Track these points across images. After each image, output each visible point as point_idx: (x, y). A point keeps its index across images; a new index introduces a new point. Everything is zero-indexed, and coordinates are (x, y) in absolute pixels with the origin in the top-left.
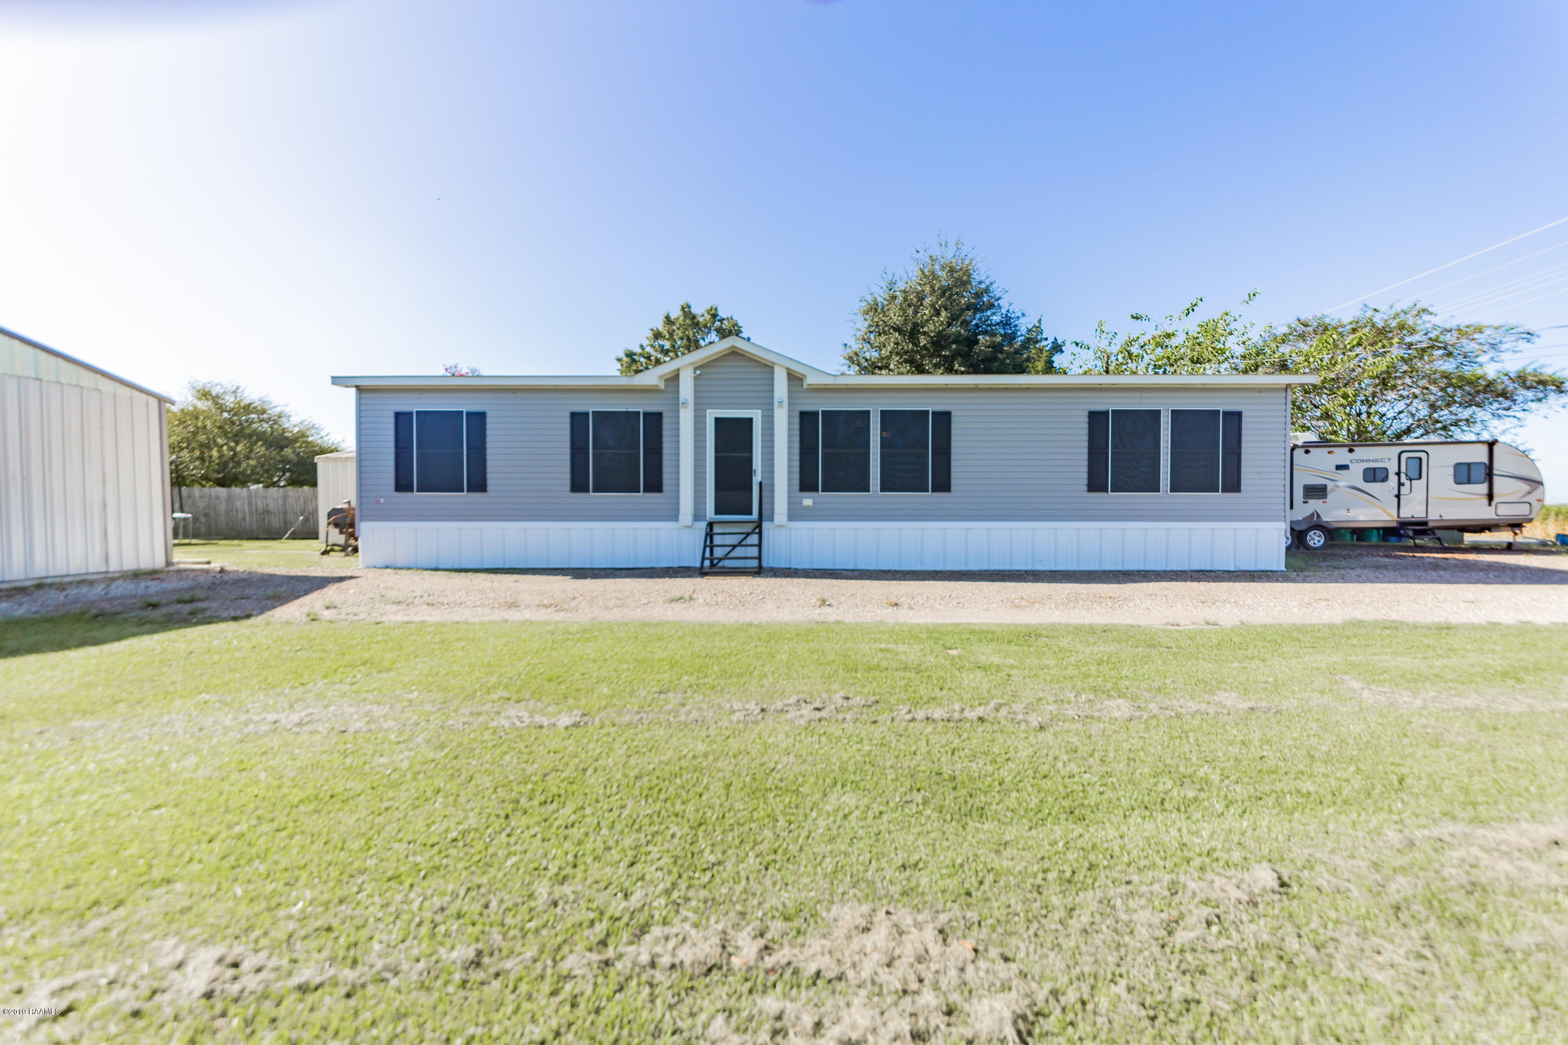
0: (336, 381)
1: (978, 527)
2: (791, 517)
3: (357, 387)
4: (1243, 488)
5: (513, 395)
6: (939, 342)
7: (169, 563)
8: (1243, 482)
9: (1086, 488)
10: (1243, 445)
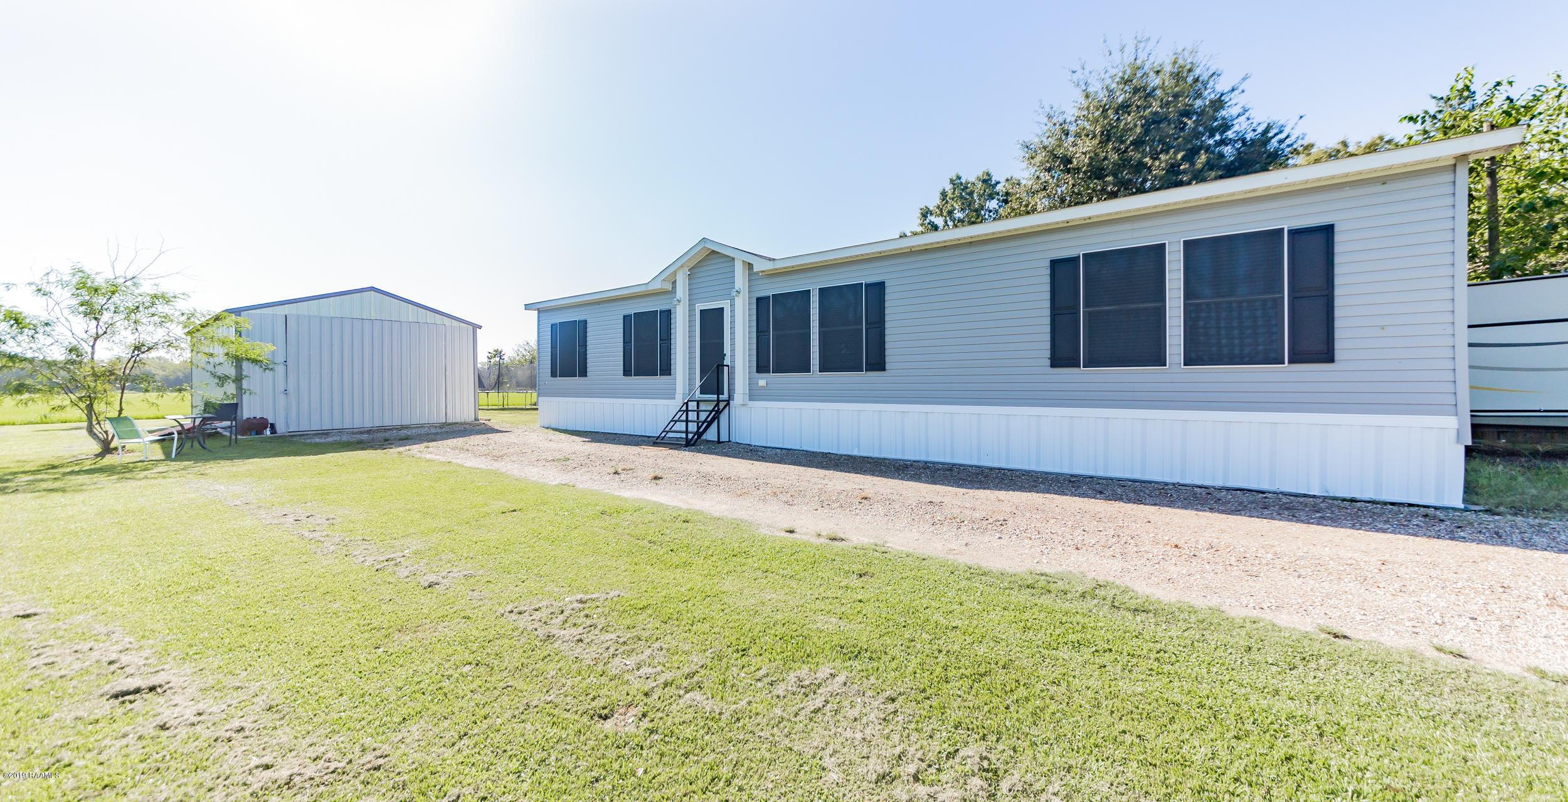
0: (528, 307)
1: (915, 410)
2: (752, 397)
3: (538, 309)
4: (1338, 355)
5: (598, 306)
6: (1096, 171)
7: (476, 419)
8: (1338, 345)
9: (1048, 362)
10: (1338, 281)
